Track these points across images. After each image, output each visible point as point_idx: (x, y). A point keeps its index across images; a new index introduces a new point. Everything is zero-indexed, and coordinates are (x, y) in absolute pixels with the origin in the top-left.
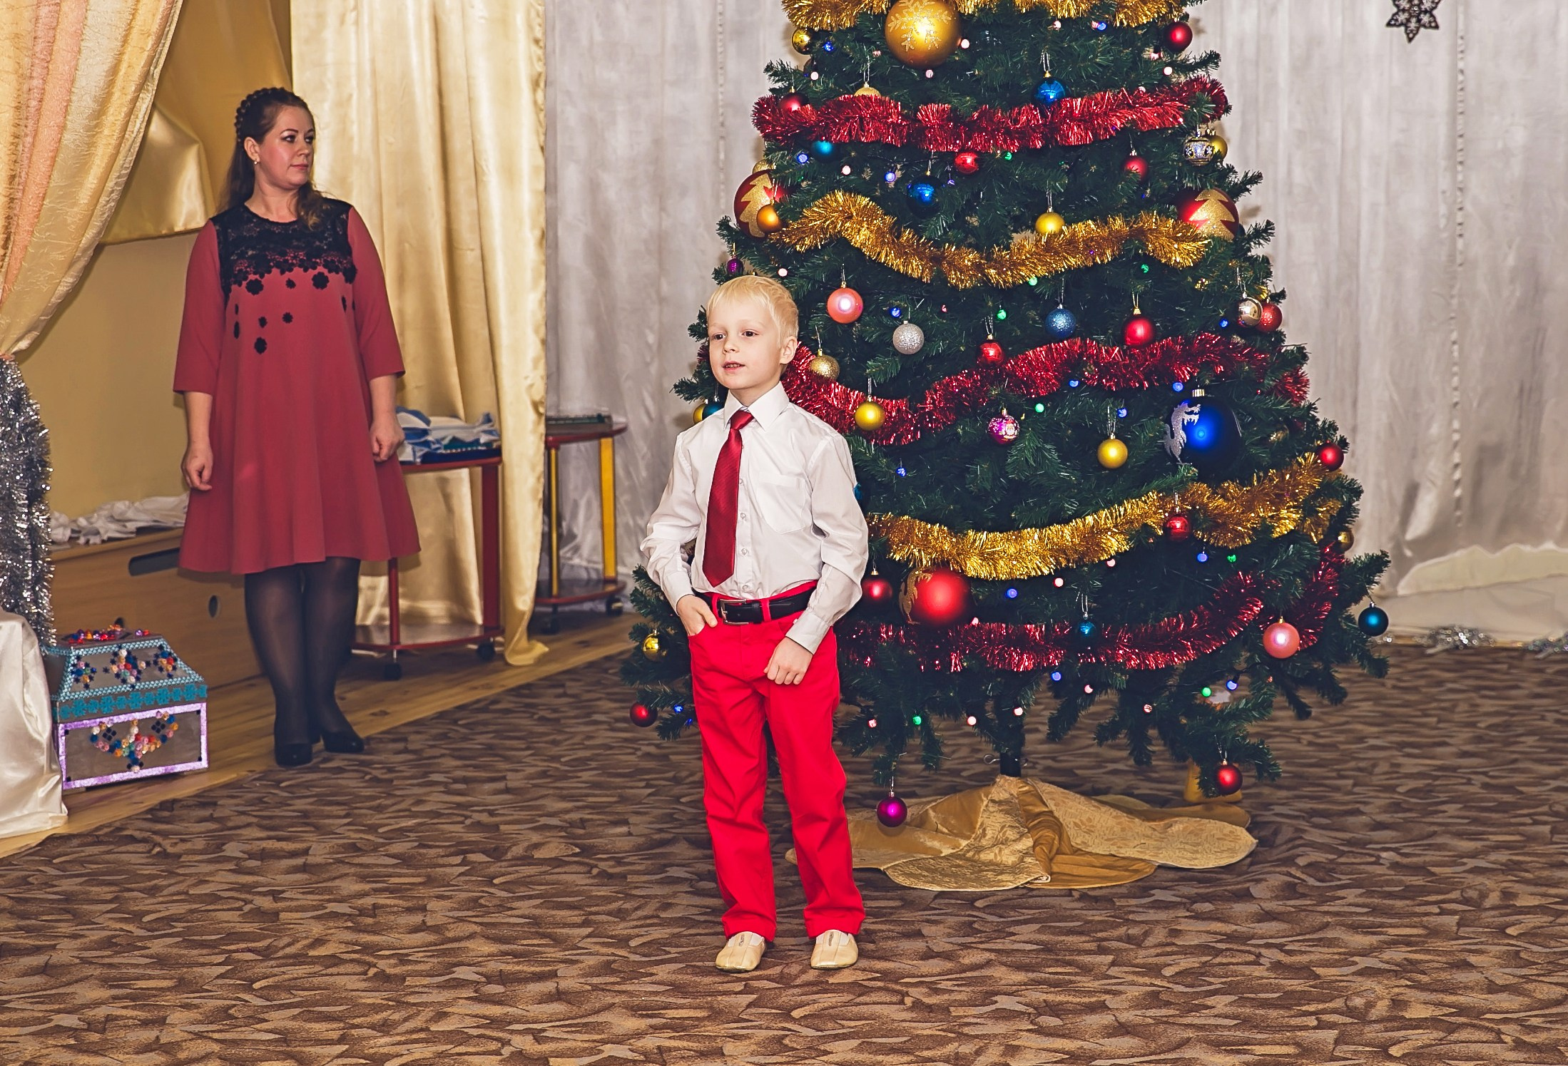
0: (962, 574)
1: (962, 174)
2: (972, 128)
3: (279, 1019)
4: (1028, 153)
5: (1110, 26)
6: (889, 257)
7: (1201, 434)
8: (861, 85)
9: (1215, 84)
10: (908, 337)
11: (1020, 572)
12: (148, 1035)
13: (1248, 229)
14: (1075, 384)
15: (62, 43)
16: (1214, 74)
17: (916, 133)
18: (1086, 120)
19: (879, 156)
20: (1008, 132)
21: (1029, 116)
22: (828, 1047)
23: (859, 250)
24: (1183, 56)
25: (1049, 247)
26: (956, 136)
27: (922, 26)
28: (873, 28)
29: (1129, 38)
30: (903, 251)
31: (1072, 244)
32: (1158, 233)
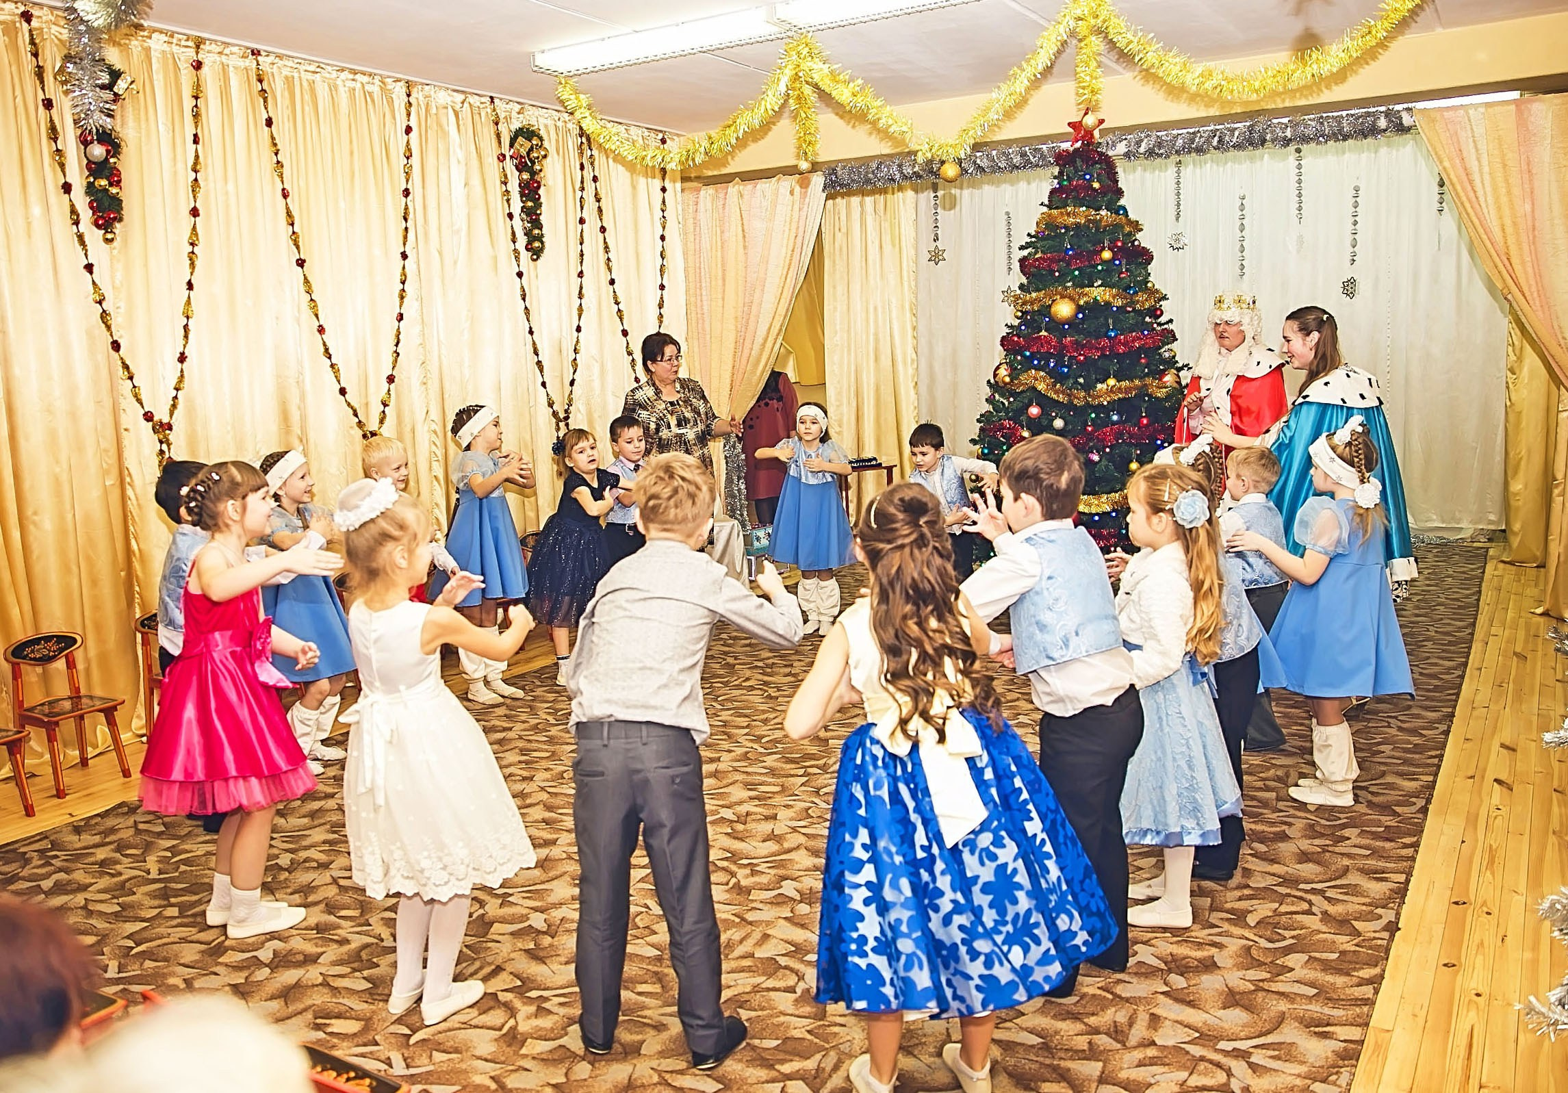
1: (1079, 362)
2: (1083, 346)
4: (1103, 356)
5: (1134, 309)
6: (1051, 394)
8: (1041, 331)
9: (1172, 331)
10: (1058, 423)
11: (1099, 510)
12: (787, 670)
14: (1119, 441)
15: (752, 318)
16: (1171, 326)
17: (1062, 349)
18: (1125, 344)
19: (1047, 357)
20: (1097, 349)
21: (1105, 342)
23: (1040, 391)
24: (1160, 320)
25: (1111, 391)
26: (1076, 350)
27: (1064, 309)
28: (1046, 310)
29: (1141, 314)
30: (1057, 392)
31: (1119, 389)
32: (1152, 385)
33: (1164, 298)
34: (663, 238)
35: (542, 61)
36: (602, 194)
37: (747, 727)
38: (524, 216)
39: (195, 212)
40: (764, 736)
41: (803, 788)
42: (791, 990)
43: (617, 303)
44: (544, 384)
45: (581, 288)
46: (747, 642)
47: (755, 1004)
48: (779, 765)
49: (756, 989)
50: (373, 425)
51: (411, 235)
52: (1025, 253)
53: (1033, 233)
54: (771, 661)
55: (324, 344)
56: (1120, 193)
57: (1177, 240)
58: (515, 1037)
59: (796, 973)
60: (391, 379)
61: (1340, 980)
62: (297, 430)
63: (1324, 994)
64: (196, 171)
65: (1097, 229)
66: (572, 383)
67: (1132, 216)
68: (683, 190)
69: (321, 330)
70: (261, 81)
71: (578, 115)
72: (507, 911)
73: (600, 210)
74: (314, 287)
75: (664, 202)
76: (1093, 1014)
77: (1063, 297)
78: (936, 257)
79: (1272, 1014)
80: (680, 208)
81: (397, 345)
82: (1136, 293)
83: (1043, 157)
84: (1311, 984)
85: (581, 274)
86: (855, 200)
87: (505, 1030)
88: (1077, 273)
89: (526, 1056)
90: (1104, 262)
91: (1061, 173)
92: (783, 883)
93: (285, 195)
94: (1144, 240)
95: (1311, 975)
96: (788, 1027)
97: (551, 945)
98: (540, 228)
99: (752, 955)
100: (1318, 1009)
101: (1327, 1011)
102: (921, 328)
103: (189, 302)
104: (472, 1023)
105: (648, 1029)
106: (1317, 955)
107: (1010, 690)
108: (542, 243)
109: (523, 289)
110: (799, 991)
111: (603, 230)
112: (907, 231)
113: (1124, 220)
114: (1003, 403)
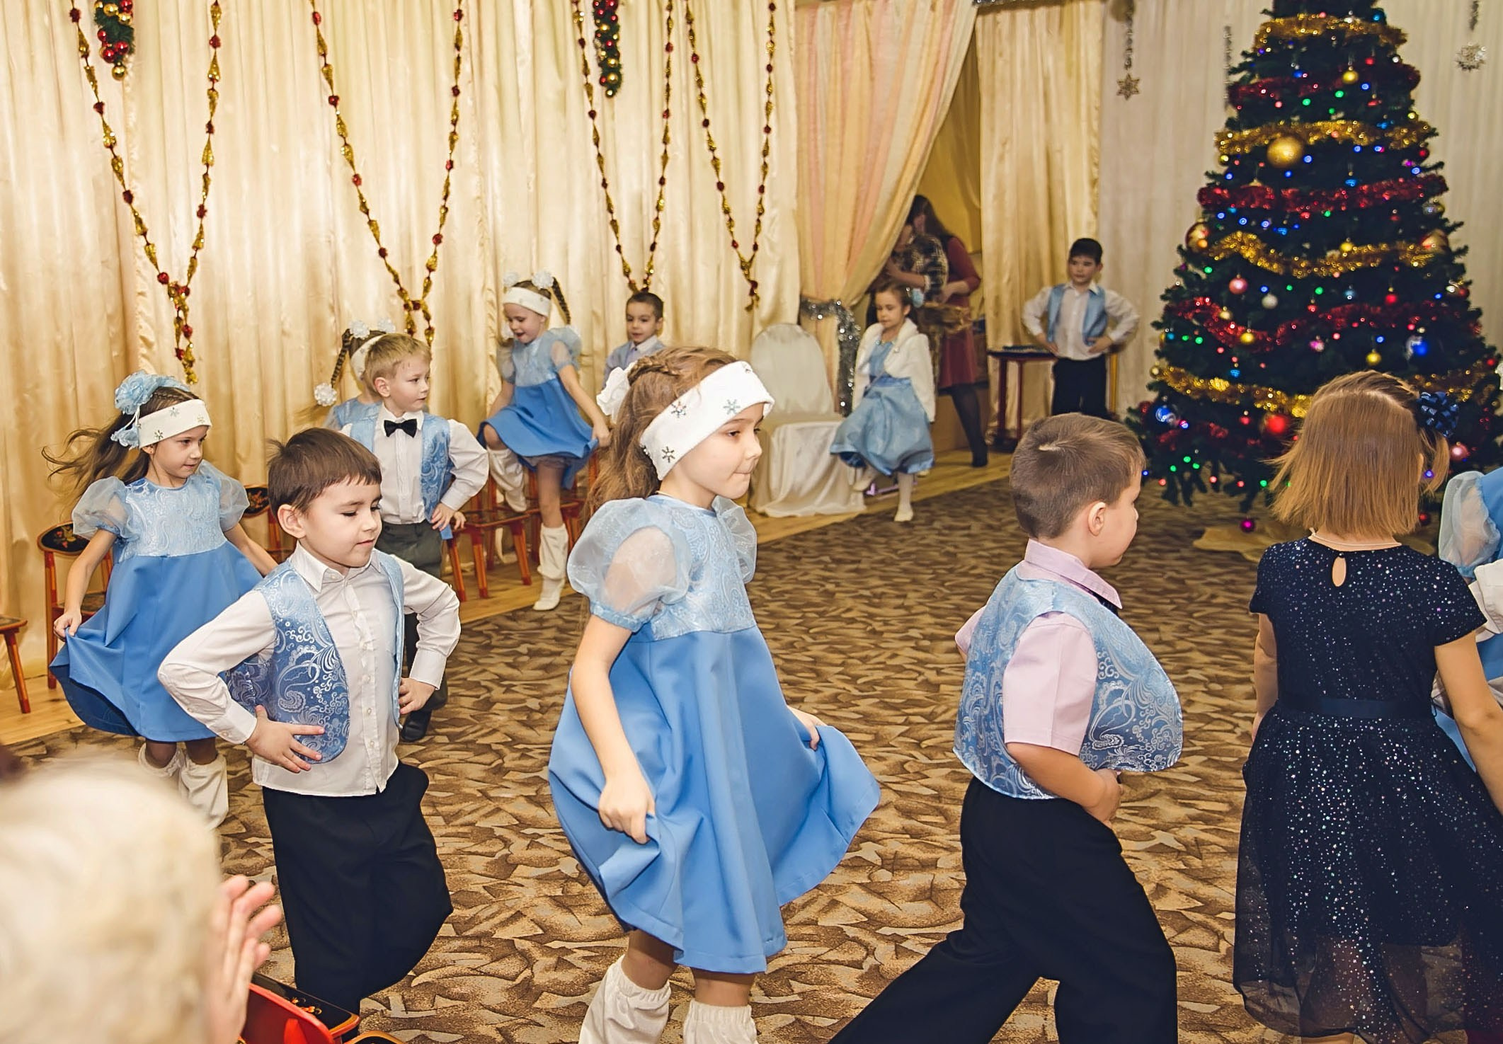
0: (1290, 415)
1: (1302, 221)
2: (1309, 200)
3: (956, 600)
4: (1336, 213)
6: (1262, 262)
7: (1422, 351)
8: (1252, 181)
9: (1441, 177)
10: (1270, 301)
12: (899, 602)
13: (1454, 247)
14: (1355, 325)
15: (877, 168)
16: (1440, 172)
17: (1280, 203)
18: (1369, 196)
19: (1261, 214)
20: (1329, 203)
21: (1339, 194)
22: (1210, 631)
23: (1247, 260)
24: (1424, 164)
25: (1347, 259)
26: (1300, 205)
27: (1285, 151)
28: (1261, 152)
29: (1394, 156)
30: (1270, 260)
31: (1358, 257)
32: (1405, 251)
33: (1432, 133)
34: (769, 68)
36: (695, 15)
37: (843, 664)
38: (598, 42)
39: (215, 42)
40: (860, 677)
41: (901, 739)
42: (857, 965)
43: (712, 149)
44: (619, 248)
45: (666, 131)
46: (853, 566)
47: (811, 977)
48: (875, 710)
49: (816, 960)
50: (416, 294)
51: (465, 67)
52: (1236, 78)
53: (1251, 51)
54: (879, 590)
55: (361, 197)
57: (1470, 56)
58: (528, 989)
59: (866, 946)
60: (438, 239)
65: (1340, 40)
66: (653, 247)
68: (796, 8)
69: (357, 180)
72: (535, 853)
73: (691, 33)
74: (348, 130)
75: (772, 24)
76: (1235, 1028)
77: (1285, 135)
78: (1128, 88)
80: (792, 31)
81: (445, 198)
82: (1390, 128)
85: (667, 114)
86: (1023, 15)
87: (518, 981)
88: (1307, 102)
89: (538, 1010)
90: (1345, 87)
92: (862, 845)
93: (316, 19)
94: (1405, 54)
96: (848, 1006)
97: (581, 894)
98: (617, 57)
99: (814, 923)
102: (1105, 182)
103: (208, 147)
104: (483, 969)
105: (682, 994)
107: (1182, 639)
108: (619, 75)
109: (595, 130)
110: (866, 966)
111: (695, 58)
112: (1090, 53)
113: (1379, 29)
114: (1198, 276)
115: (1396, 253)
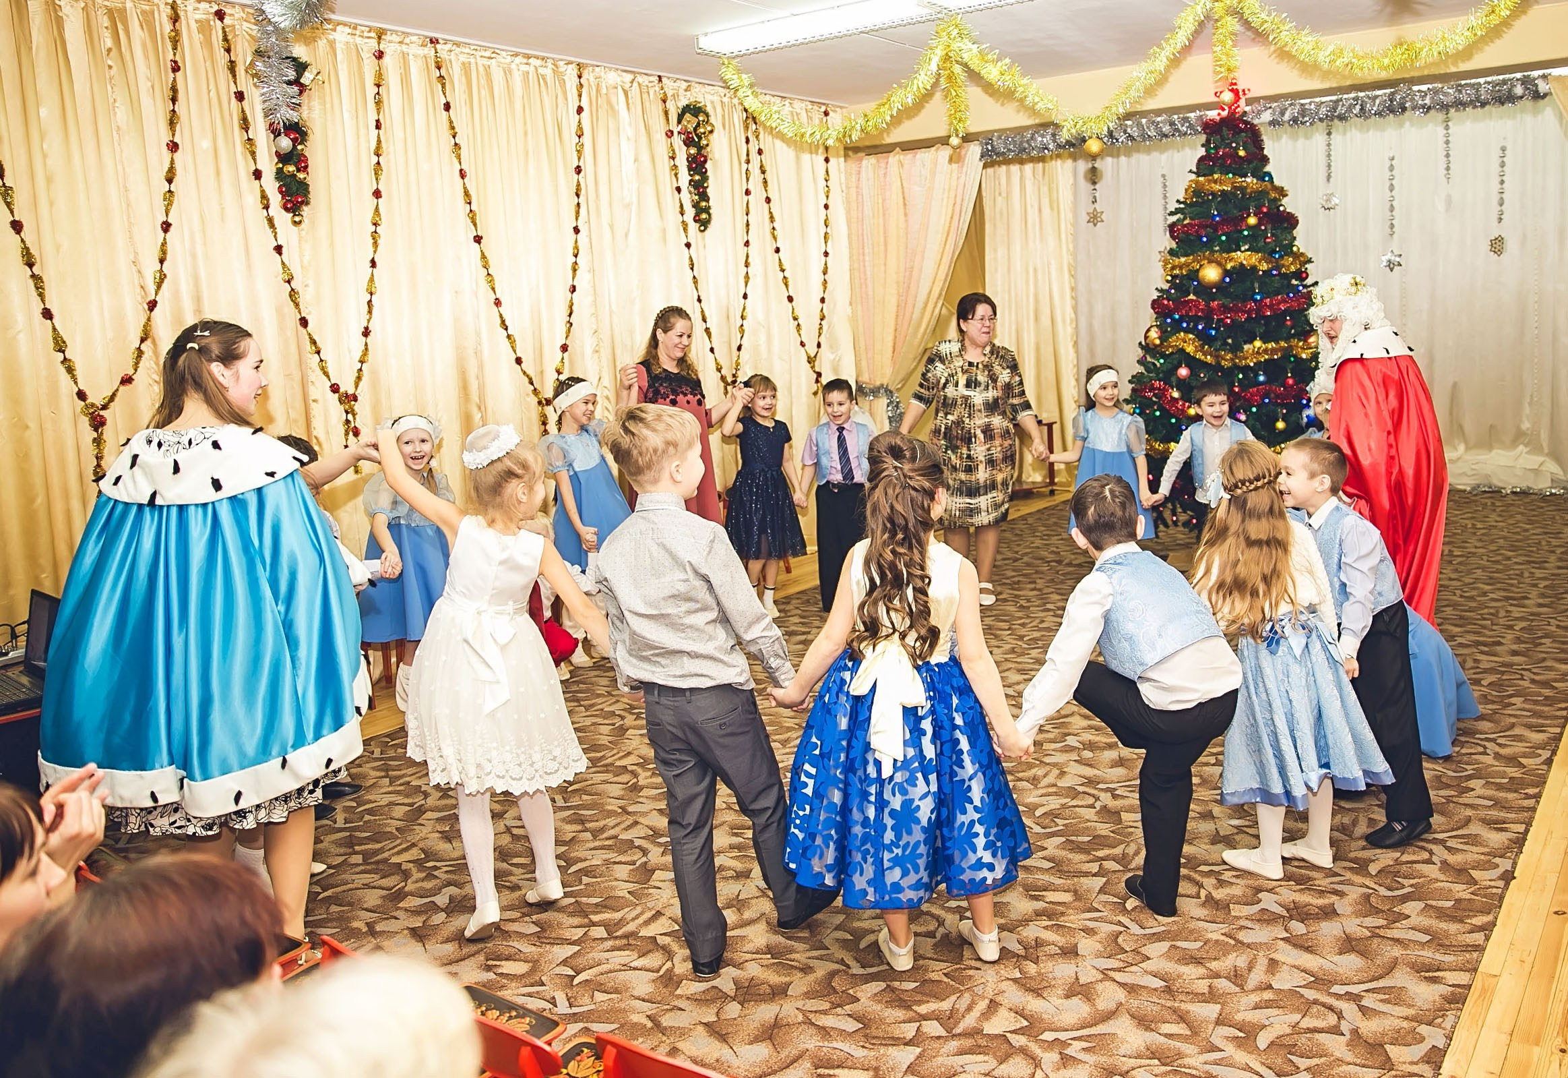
1: (1226, 325)
2: (1230, 310)
4: (1249, 319)
5: (1280, 274)
6: (1199, 356)
8: (1189, 295)
14: (1267, 401)
15: (913, 283)
18: (1271, 307)
19: (1197, 320)
20: (1243, 312)
21: (1251, 305)
23: (1189, 354)
24: (1305, 283)
25: (1258, 353)
26: (1224, 313)
27: (1211, 274)
28: (1194, 275)
29: (1287, 277)
30: (1205, 354)
31: (1266, 351)
32: (1297, 346)
33: (1310, 261)
34: (826, 207)
35: (706, 43)
36: (767, 166)
39: (377, 194)
43: (782, 270)
44: (712, 350)
45: (747, 257)
51: (583, 210)
52: (1174, 218)
53: (1182, 200)
55: (501, 316)
56: (1265, 160)
57: (1329, 200)
60: (564, 348)
61: (1453, 927)
62: (475, 397)
63: (1437, 941)
64: (378, 155)
65: (1244, 194)
66: (739, 348)
67: (1277, 182)
68: (846, 160)
69: (498, 303)
70: (439, 68)
71: (740, 94)
73: (765, 180)
74: (490, 263)
75: (827, 172)
76: (1215, 959)
77: (1210, 262)
78: (1094, 219)
79: (1385, 960)
80: (843, 178)
81: (570, 316)
82: (1281, 257)
83: (1191, 127)
84: (1425, 931)
85: (747, 244)
87: (663, 972)
88: (1224, 238)
90: (1249, 228)
91: (1208, 141)
93: (463, 175)
94: (1289, 205)
95: (1426, 922)
98: (707, 200)
100: (1430, 954)
101: (1438, 956)
102: (1079, 289)
103: (372, 280)
106: (1434, 903)
108: (709, 214)
109: (690, 258)
111: (768, 200)
112: (1065, 195)
113: (1269, 186)
114: (1154, 364)
115: (1290, 348)
